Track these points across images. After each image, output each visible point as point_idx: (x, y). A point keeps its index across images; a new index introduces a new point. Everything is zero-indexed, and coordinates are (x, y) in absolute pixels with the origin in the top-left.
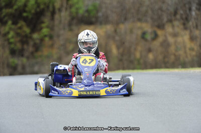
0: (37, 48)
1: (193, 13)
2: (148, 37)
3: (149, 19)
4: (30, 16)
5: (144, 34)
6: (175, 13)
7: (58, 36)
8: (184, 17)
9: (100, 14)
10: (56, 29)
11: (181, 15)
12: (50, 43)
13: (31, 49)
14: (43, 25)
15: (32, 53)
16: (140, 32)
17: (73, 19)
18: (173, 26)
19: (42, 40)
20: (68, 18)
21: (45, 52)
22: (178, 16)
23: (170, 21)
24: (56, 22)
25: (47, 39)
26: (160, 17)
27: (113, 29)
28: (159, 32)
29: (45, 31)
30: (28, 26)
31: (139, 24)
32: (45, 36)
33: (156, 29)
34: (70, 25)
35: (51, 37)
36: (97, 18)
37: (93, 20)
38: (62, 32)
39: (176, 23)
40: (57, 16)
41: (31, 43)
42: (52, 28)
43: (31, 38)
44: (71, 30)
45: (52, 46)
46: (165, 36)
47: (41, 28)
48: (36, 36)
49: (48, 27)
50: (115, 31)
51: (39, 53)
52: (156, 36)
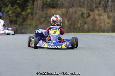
0: (24, 20)
1: (110, 3)
2: (85, 16)
3: (86, 6)
4: (21, 3)
5: (82, 14)
6: (100, 3)
7: (36, 14)
8: (105, 5)
9: (59, 3)
10: (35, 9)
11: (103, 4)
12: (32, 17)
13: (21, 20)
14: (28, 7)
15: (22, 23)
16: (80, 13)
17: (44, 4)
18: (98, 10)
19: (27, 16)
20: (42, 4)
21: (29, 22)
22: (101, 5)
23: (97, 7)
24: (35, 6)
25: (30, 15)
26: (91, 5)
27: (66, 11)
28: (91, 13)
29: (29, 11)
30: (20, 8)
31: (80, 9)
32: (29, 13)
33: (89, 11)
34: (42, 8)
35: (32, 14)
36: (57, 4)
37: (55, 5)
38: (38, 11)
39: (100, 9)
40: (35, 3)
41: (21, 17)
42: (32, 9)
43: (21, 14)
44: (43, 11)
45: (32, 19)
46: (94, 15)
47: (27, 9)
48: (24, 13)
49: (30, 9)
50: (67, 12)
51: (26, 23)
52: (89, 15)
